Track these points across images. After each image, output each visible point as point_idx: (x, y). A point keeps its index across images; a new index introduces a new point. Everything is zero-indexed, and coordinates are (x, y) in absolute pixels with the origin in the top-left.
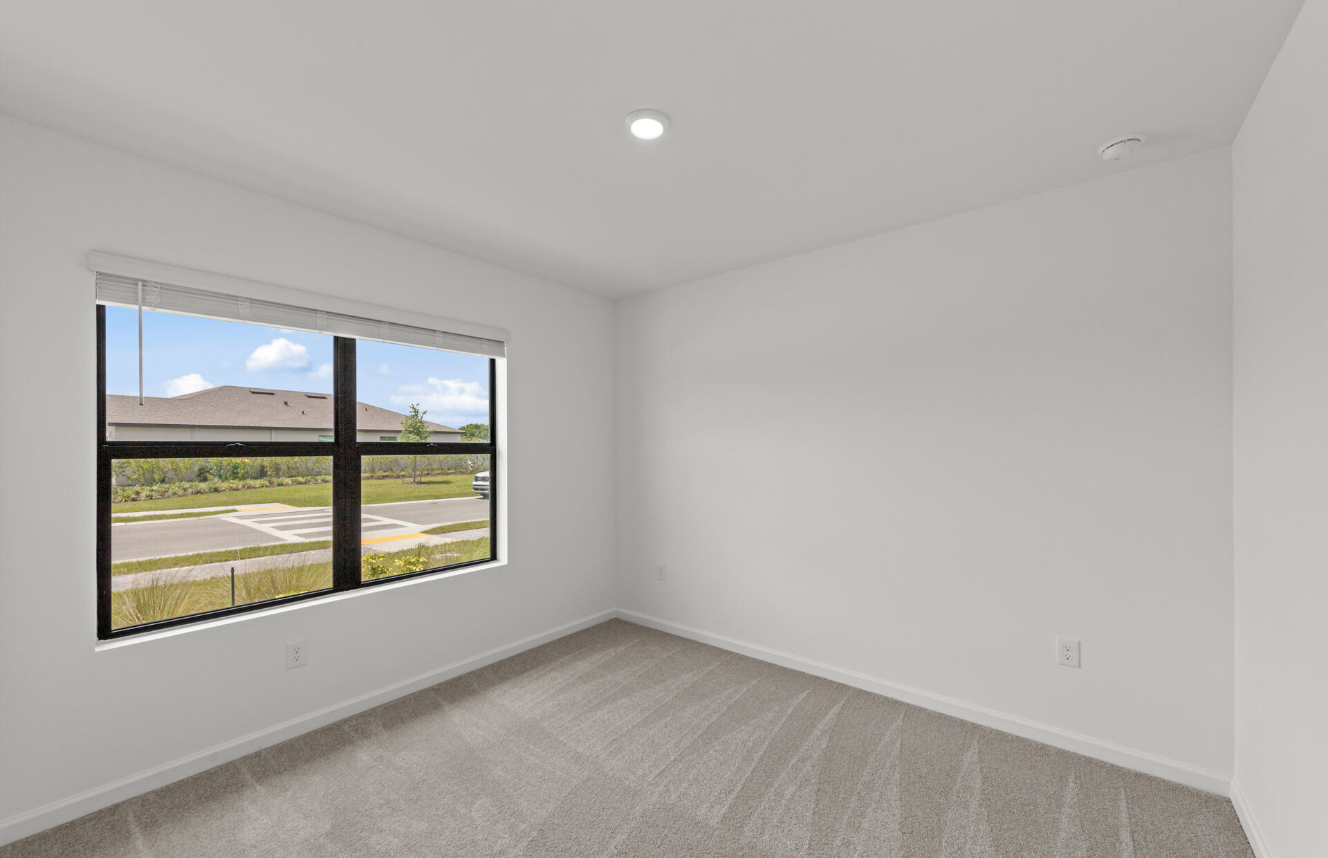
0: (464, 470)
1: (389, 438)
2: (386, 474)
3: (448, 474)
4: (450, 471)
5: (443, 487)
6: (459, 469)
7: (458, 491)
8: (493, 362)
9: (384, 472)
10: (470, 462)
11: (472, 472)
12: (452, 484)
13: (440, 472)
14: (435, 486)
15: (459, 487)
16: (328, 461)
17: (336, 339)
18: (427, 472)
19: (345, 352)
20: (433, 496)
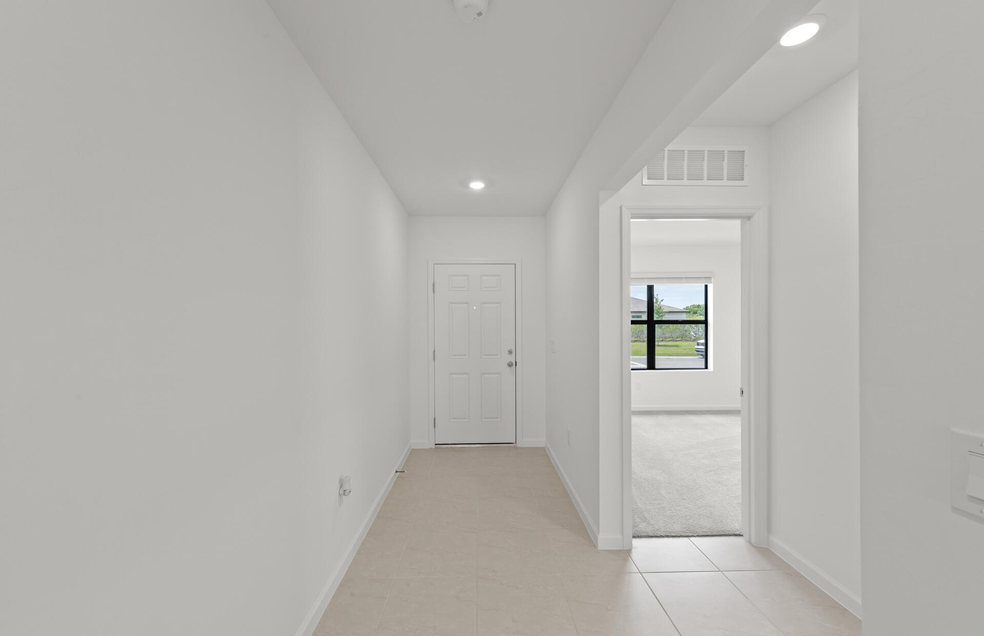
0: (688, 339)
1: (638, 317)
2: (636, 339)
3: (676, 341)
4: (678, 339)
5: (673, 350)
6: (684, 337)
7: (684, 352)
8: (706, 286)
9: (635, 338)
10: (693, 334)
11: (694, 340)
12: (680, 348)
13: (671, 339)
14: (668, 348)
15: (685, 349)
16: (645, 326)
17: (648, 286)
18: (661, 339)
19: (650, 289)
20: (667, 354)
